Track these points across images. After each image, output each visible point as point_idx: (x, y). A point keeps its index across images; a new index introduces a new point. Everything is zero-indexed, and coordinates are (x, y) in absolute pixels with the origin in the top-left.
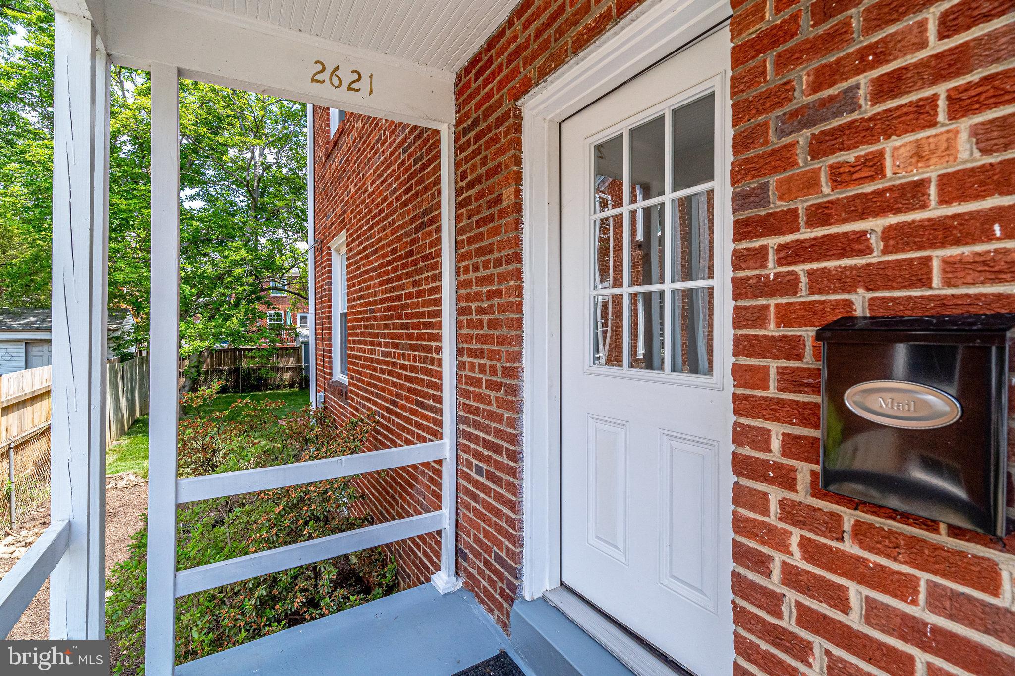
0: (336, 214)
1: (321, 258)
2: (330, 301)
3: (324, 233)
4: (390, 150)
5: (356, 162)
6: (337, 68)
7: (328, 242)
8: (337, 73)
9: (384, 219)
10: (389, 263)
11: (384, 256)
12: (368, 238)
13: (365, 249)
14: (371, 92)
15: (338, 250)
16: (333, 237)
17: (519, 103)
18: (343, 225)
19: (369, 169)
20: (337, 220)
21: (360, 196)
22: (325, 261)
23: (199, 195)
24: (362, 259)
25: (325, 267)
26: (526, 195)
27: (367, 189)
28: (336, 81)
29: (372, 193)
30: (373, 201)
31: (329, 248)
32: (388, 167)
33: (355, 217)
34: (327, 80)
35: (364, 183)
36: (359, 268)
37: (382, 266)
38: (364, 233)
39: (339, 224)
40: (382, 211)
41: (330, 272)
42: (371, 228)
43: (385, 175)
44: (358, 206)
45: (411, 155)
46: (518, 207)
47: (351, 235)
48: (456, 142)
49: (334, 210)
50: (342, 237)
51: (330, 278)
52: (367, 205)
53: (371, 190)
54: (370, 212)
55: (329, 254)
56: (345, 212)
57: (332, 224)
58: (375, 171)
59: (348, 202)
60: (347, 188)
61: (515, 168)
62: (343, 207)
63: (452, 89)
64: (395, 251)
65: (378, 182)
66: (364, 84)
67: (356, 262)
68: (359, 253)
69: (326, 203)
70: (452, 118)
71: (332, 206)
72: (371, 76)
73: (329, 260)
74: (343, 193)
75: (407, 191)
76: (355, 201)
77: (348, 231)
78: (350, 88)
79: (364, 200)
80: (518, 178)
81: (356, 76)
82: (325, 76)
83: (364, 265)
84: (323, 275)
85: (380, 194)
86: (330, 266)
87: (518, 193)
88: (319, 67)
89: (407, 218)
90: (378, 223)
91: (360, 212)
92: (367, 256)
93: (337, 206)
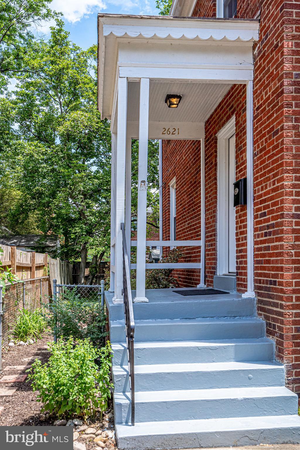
0: (172, 169)
1: (165, 192)
2: (169, 212)
3: (167, 179)
4: (190, 143)
5: (179, 146)
6: (169, 129)
7: (168, 183)
8: (169, 130)
9: (188, 170)
10: (190, 187)
11: (188, 185)
12: (184, 178)
13: (182, 183)
14: (178, 133)
15: (173, 187)
16: (171, 180)
17: (216, 135)
18: (174, 174)
19: (184, 150)
20: (172, 172)
21: (181, 161)
22: (167, 193)
23: (95, 162)
24: (181, 188)
25: (167, 196)
26: (218, 161)
27: (183, 158)
28: (169, 133)
29: (185, 160)
30: (185, 163)
31: (169, 186)
32: (189, 150)
33: (179, 170)
34: (166, 133)
35: (182, 156)
36: (180, 192)
37: (187, 189)
38: (182, 176)
39: (173, 174)
40: (187, 167)
41: (169, 197)
42: (184, 174)
43: (189, 153)
44: (180, 165)
45: (195, 146)
46: (216, 165)
47: (177, 178)
48: (205, 144)
49: (171, 167)
50: (174, 180)
51: (169, 200)
52: (183, 165)
53: (184, 158)
54: (184, 168)
55: (169, 189)
56: (175, 168)
57: (170, 174)
58: (185, 151)
59: (176, 163)
60: (176, 157)
61: (215, 154)
62: (175, 166)
63: (204, 127)
64: (191, 182)
65: (186, 155)
66: (176, 132)
67: (179, 190)
68: (180, 186)
69: (168, 164)
70: (204, 137)
71: (170, 166)
72: (178, 129)
73: (169, 192)
74: (175, 159)
75: (194, 159)
76: (179, 163)
77: (176, 177)
78: (172, 134)
79: (182, 163)
80: (216, 156)
81: (174, 130)
82: (166, 132)
83: (182, 190)
84: (166, 200)
85: (187, 160)
86: (169, 195)
87: (216, 161)
88: (164, 130)
89: (194, 169)
90: (186, 172)
91: (181, 168)
92: (183, 187)
93: (172, 166)
